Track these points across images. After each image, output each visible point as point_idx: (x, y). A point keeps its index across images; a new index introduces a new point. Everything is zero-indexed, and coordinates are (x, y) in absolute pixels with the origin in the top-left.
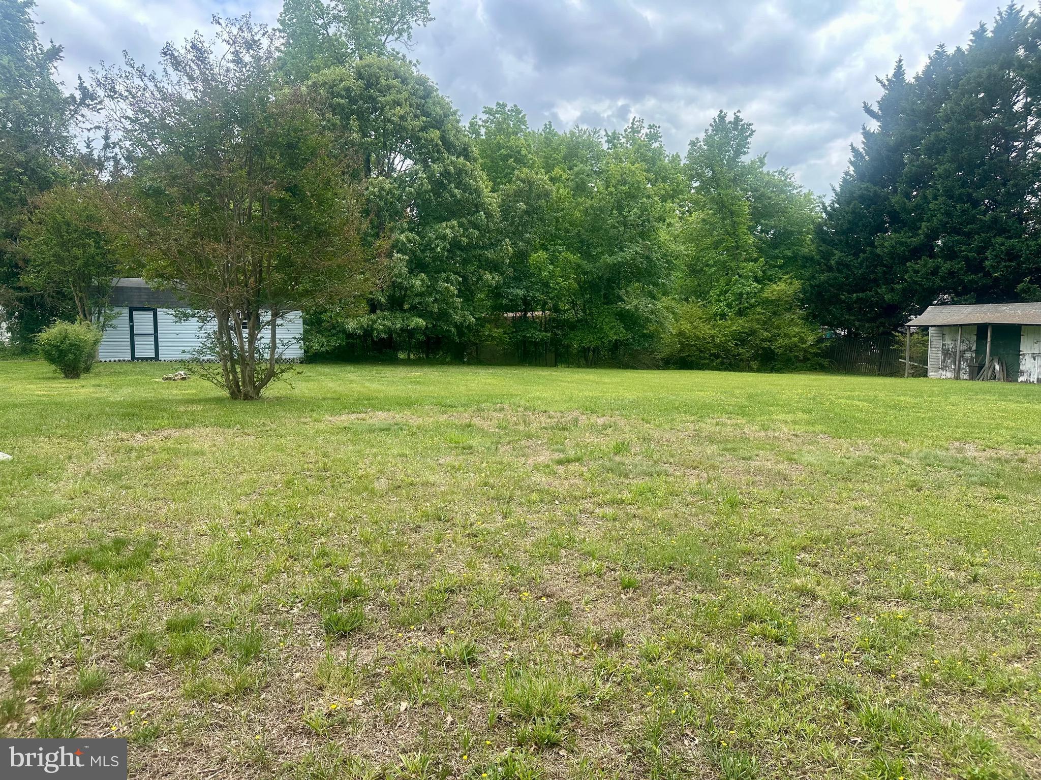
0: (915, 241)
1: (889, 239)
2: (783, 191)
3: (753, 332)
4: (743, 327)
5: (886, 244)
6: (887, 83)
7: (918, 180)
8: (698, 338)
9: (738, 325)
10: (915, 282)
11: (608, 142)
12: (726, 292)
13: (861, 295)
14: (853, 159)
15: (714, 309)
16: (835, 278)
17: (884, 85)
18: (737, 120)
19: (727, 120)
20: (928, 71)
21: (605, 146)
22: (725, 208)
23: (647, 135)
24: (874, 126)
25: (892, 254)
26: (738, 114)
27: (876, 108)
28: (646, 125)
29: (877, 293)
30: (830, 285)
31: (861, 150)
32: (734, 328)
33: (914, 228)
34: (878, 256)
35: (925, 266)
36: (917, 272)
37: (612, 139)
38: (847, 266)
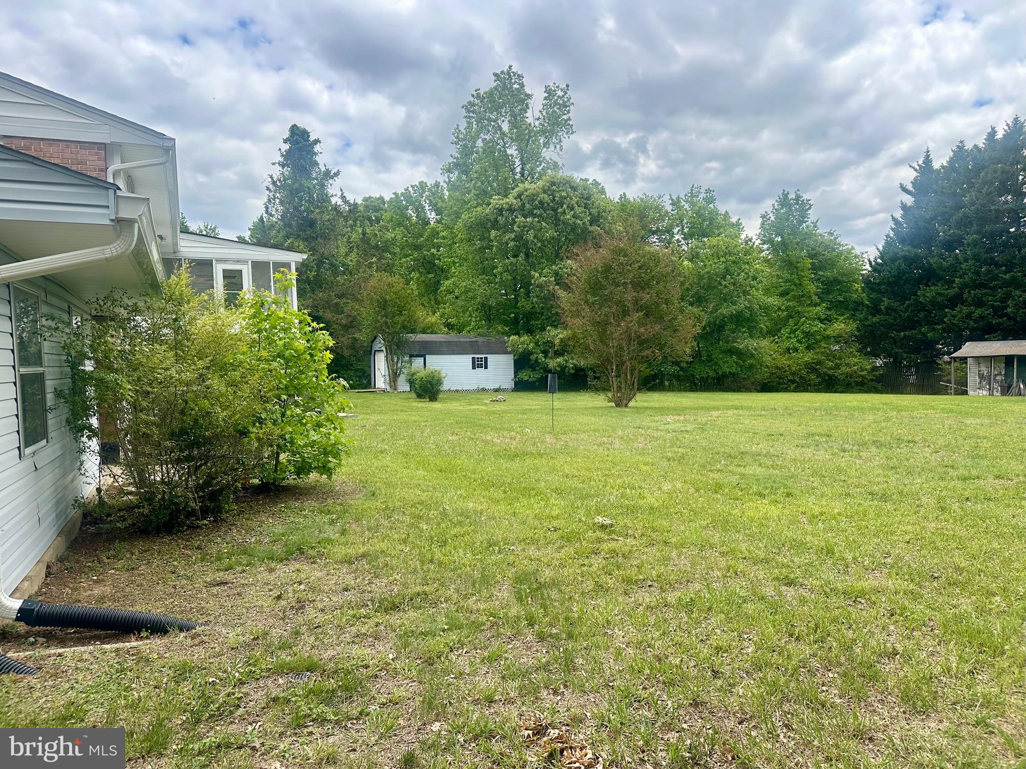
0: (952, 292)
1: (927, 293)
2: (834, 250)
3: (819, 363)
4: (813, 359)
5: (928, 295)
6: (918, 168)
7: (950, 245)
8: (778, 368)
9: (809, 357)
10: (954, 324)
11: (673, 204)
12: (796, 330)
13: (907, 333)
14: (893, 226)
15: (787, 344)
16: (886, 320)
17: (916, 170)
18: (798, 198)
19: (790, 197)
20: (951, 161)
21: (669, 208)
22: (790, 265)
23: (704, 199)
24: (909, 200)
25: (934, 303)
26: (798, 193)
27: (910, 187)
28: (703, 190)
29: (920, 332)
30: (881, 325)
31: (900, 219)
32: (806, 359)
33: (950, 283)
34: (921, 302)
35: (960, 312)
36: (955, 316)
37: (675, 203)
38: (894, 310)
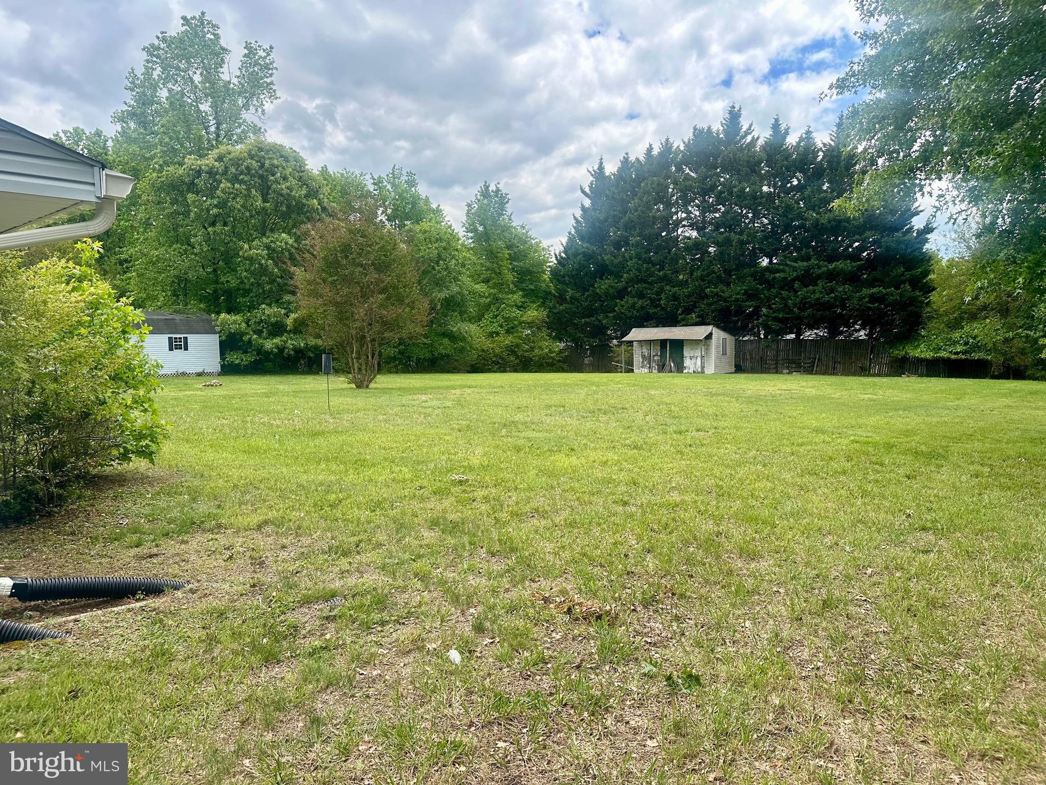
0: (620, 285)
1: (603, 285)
2: (526, 242)
3: (518, 346)
4: (512, 342)
5: (603, 287)
6: (593, 173)
7: (617, 245)
8: (483, 351)
9: (508, 340)
10: (622, 313)
11: (374, 184)
12: (497, 316)
13: (587, 320)
14: (575, 225)
15: (490, 329)
16: (570, 308)
17: (592, 175)
18: (498, 190)
19: (490, 189)
20: (619, 170)
21: (371, 188)
22: (492, 255)
23: (406, 181)
24: (587, 203)
25: (607, 294)
26: (498, 186)
27: (587, 190)
28: (404, 172)
29: (597, 319)
30: (567, 313)
31: (580, 219)
32: (507, 342)
33: (618, 277)
34: (597, 293)
35: (627, 302)
36: (623, 306)
37: (378, 183)
38: (576, 299)
